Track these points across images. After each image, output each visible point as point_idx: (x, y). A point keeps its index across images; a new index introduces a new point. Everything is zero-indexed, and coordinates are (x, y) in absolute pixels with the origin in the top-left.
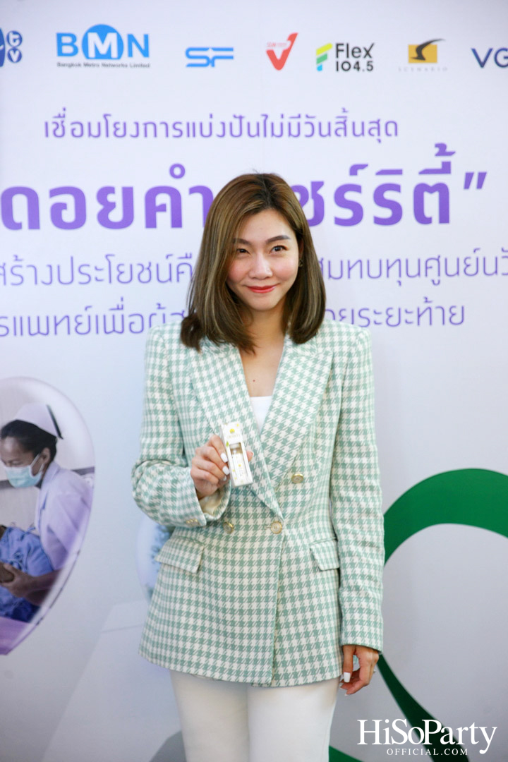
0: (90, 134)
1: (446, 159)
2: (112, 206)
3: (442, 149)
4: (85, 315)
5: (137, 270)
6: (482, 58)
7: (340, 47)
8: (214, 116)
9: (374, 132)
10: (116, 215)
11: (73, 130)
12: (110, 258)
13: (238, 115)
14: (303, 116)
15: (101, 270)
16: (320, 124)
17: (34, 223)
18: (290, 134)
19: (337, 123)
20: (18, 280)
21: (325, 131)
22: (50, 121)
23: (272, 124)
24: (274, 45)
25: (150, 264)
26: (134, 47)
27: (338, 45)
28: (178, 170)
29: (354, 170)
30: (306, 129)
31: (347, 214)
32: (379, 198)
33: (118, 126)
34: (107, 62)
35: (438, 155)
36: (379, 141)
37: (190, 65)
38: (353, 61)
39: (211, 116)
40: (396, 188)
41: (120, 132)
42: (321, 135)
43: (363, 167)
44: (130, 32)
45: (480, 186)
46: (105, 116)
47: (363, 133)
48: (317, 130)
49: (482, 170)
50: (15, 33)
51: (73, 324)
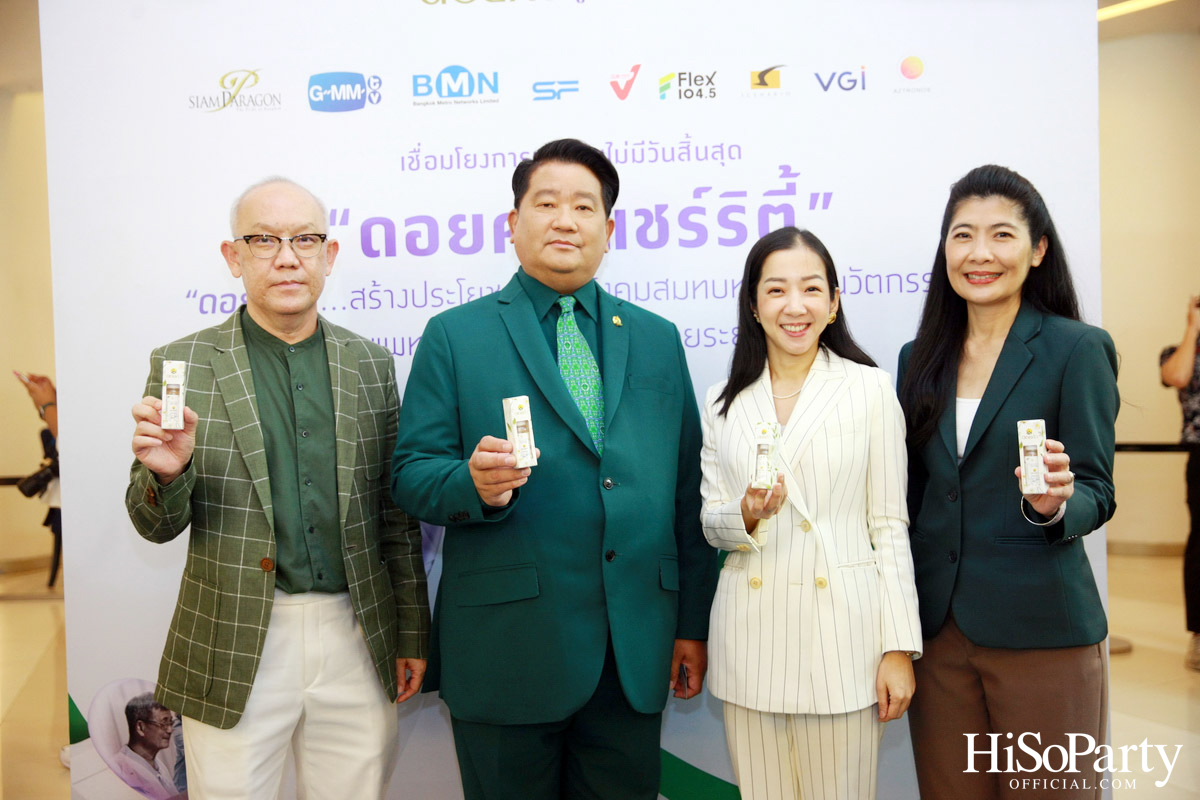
0: (442, 167)
1: (791, 180)
2: (463, 232)
3: (786, 171)
6: (826, 84)
7: (682, 76)
9: (718, 155)
10: (467, 241)
11: (427, 163)
14: (647, 143)
15: (452, 294)
16: (663, 149)
17: (391, 251)
18: (634, 160)
19: (681, 148)
20: (376, 304)
21: (668, 156)
22: (406, 155)
23: (617, 151)
24: (618, 76)
26: (485, 85)
27: (680, 74)
29: (698, 193)
30: (650, 155)
31: (692, 235)
32: (723, 221)
33: (468, 158)
34: (459, 99)
35: (782, 176)
36: (723, 164)
37: (537, 99)
38: (695, 89)
40: (741, 209)
41: (471, 164)
42: (664, 160)
43: (707, 189)
44: (480, 71)
45: (826, 206)
46: (456, 149)
47: (706, 158)
48: (660, 155)
49: (828, 191)
50: (375, 77)
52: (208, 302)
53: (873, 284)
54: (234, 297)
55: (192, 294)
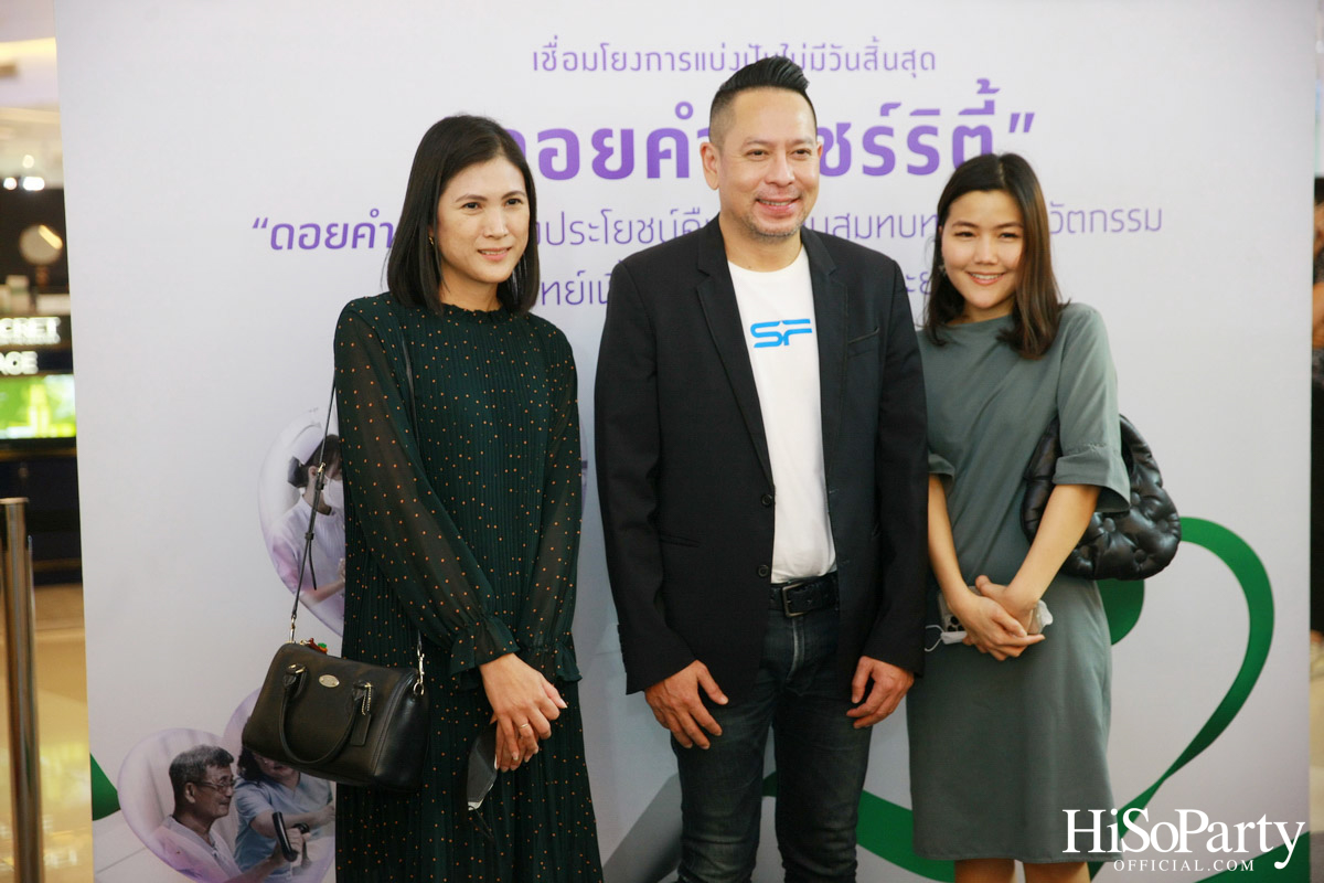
0: (585, 67)
1: (989, 97)
2: (609, 152)
3: (985, 86)
4: (578, 280)
5: (637, 227)
8: (726, 45)
9: (909, 65)
10: (614, 163)
11: (565, 62)
12: (605, 213)
13: (753, 45)
14: (828, 46)
15: (595, 228)
16: (847, 55)
18: (812, 67)
19: (867, 54)
21: (852, 64)
22: (540, 51)
25: (652, 220)
28: (684, 110)
29: (886, 110)
30: (831, 62)
31: (877, 161)
32: (914, 144)
33: (617, 57)
35: (981, 92)
36: (914, 76)
39: (723, 46)
40: (933, 131)
41: (619, 65)
42: (848, 68)
43: (896, 106)
45: (1027, 128)
46: (602, 45)
47: (895, 67)
48: (844, 63)
49: (1030, 111)
51: (564, 292)
52: (283, 235)
53: (1076, 221)
54: (317, 228)
55: (261, 223)
